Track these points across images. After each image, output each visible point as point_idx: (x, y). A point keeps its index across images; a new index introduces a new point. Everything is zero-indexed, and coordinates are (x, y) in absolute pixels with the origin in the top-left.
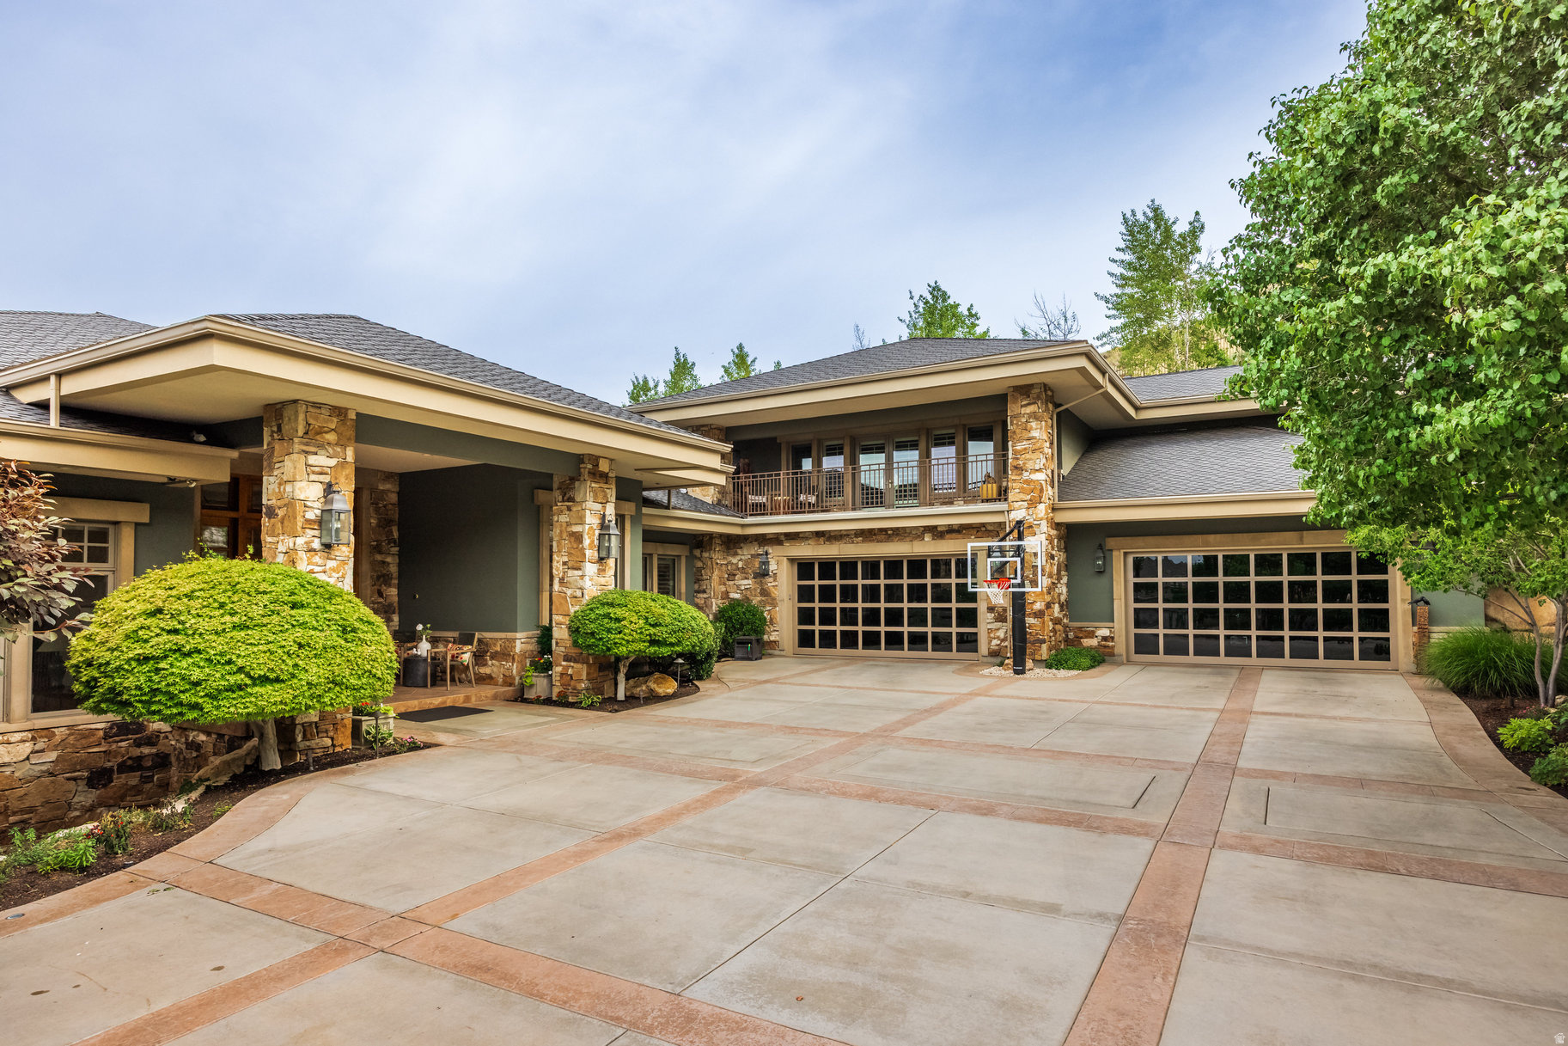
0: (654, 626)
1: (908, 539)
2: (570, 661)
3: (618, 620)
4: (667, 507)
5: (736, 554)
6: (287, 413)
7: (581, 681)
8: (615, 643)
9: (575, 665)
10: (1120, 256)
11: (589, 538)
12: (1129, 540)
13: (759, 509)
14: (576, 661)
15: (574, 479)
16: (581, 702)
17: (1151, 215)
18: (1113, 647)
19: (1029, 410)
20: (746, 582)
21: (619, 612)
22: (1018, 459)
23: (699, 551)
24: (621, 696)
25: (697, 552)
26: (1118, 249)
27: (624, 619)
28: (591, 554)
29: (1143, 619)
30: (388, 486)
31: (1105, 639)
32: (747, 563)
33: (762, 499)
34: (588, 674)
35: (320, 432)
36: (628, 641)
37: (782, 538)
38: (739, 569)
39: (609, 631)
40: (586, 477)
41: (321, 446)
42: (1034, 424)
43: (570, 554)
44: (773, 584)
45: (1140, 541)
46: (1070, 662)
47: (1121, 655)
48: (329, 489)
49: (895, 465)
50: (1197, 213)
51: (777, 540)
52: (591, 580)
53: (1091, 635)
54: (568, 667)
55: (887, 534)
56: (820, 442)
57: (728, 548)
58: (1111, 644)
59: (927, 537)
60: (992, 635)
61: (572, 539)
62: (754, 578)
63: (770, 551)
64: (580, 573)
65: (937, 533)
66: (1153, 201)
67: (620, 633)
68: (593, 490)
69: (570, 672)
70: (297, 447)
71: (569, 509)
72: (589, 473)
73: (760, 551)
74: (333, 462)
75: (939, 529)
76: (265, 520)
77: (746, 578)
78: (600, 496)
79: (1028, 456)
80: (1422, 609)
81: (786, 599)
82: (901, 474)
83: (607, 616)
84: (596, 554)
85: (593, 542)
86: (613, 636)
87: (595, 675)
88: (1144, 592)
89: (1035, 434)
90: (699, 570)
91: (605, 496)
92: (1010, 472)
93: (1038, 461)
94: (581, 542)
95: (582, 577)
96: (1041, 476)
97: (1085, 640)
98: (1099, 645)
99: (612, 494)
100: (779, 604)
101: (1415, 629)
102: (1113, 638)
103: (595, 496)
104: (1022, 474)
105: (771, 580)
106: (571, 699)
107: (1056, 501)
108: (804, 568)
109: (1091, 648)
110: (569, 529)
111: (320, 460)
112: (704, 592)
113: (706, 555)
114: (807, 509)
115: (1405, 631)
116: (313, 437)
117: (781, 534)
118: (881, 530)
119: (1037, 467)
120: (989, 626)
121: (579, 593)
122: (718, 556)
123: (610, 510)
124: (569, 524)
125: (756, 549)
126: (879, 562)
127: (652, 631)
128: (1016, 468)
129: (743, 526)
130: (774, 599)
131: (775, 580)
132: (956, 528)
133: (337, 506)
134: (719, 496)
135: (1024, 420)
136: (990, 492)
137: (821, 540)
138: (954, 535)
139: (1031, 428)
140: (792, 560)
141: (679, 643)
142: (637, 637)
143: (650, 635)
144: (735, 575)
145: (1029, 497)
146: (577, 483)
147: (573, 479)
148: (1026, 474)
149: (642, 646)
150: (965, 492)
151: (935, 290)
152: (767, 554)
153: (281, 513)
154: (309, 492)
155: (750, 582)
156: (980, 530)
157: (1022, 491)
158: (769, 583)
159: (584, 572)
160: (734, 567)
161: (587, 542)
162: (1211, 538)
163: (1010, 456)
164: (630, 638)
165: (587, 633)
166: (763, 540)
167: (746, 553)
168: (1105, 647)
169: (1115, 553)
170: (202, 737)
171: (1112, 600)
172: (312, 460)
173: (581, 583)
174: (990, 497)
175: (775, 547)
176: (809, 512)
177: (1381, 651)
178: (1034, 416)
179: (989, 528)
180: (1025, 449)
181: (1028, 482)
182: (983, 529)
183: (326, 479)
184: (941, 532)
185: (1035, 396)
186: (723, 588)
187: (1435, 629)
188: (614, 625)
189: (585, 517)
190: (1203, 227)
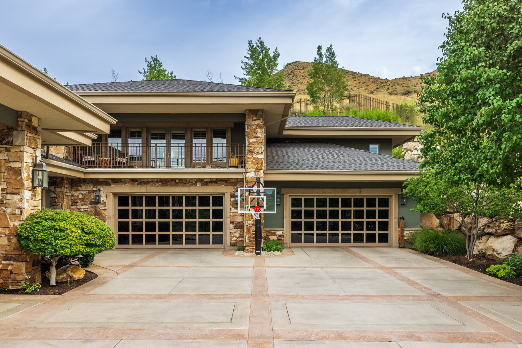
0: (89, 234)
1: (187, 185)
2: (10, 260)
3: (62, 230)
5: (77, 190)
7: (19, 274)
8: (62, 247)
9: (15, 263)
10: (246, 61)
11: (27, 172)
12: (292, 190)
13: (90, 164)
14: (15, 260)
15: (13, 129)
16: (25, 290)
17: (259, 45)
18: (283, 240)
19: (256, 122)
20: (84, 207)
21: (63, 225)
22: (251, 147)
23: (53, 187)
24: (53, 282)
26: (245, 57)
27: (67, 229)
28: (27, 183)
29: (295, 226)
31: (280, 236)
32: (85, 195)
33: (92, 158)
34: (26, 269)
36: (71, 245)
37: (110, 181)
38: (79, 199)
39: (56, 238)
40: (24, 128)
42: (259, 130)
43: (8, 183)
44: (104, 208)
45: (296, 190)
46: (274, 248)
47: (287, 243)
49: (172, 145)
50: (276, 48)
51: (106, 183)
52: (28, 202)
53: (274, 234)
54: (8, 265)
55: (175, 182)
56: (127, 128)
57: (73, 186)
58: (282, 238)
59: (199, 185)
60: (232, 235)
61: (11, 173)
62: (90, 204)
63: (102, 189)
64: (19, 197)
65: (204, 182)
66: (260, 38)
67: (64, 239)
68: (29, 139)
69: (10, 268)
71: (8, 150)
72: (26, 125)
73: (95, 189)
75: (205, 180)
77: (85, 205)
78: (33, 143)
79: (256, 146)
80: (402, 221)
81: (112, 216)
82: (175, 150)
83: (53, 227)
84: (31, 184)
85: (28, 175)
86: (60, 242)
87: (30, 269)
88: (296, 214)
89: (259, 135)
90: (54, 199)
91: (36, 143)
92: (246, 153)
93: (260, 149)
94: (20, 174)
95: (21, 200)
96: (261, 156)
97: (271, 237)
98: (277, 239)
99: (39, 143)
100: (108, 220)
101: (399, 229)
102: (283, 236)
103: (30, 143)
104: (252, 154)
105: (102, 205)
106: (11, 288)
107: (265, 170)
108: (122, 200)
109: (273, 240)
110: (8, 165)
113: (58, 190)
114: (123, 165)
115: (395, 230)
117: (109, 179)
118: (172, 180)
119: (260, 152)
120: (231, 231)
121: (18, 212)
122: (66, 191)
123: (38, 153)
124: (8, 161)
125: (91, 187)
126: (169, 197)
127: (88, 237)
128: (250, 151)
129: (85, 173)
130: (104, 217)
131: (105, 206)
132: (214, 180)
134: (67, 154)
135: (254, 127)
136: (234, 162)
137: (136, 184)
138: (213, 184)
139: (258, 132)
140: (115, 195)
142: (78, 241)
143: (87, 240)
144: (77, 203)
145: (256, 166)
146: (15, 132)
147: (11, 129)
148: (254, 155)
149: (81, 248)
150: (211, 162)
151: (155, 60)
152: (99, 190)
155: (87, 207)
156: (227, 182)
157: (253, 163)
158: (101, 207)
159: (23, 196)
160: (76, 198)
161: (25, 175)
162: (326, 190)
163: (247, 145)
164: (73, 243)
165: (37, 240)
166: (96, 182)
167: (85, 189)
168: (280, 240)
169: (285, 196)
171: (284, 217)
173: (20, 204)
174: (234, 165)
175: (104, 187)
176: (124, 167)
177: (384, 238)
178: (258, 126)
179: (232, 181)
180: (254, 142)
181: (255, 159)
182: (229, 181)
184: (206, 182)
185: (260, 116)
187: (405, 229)
188: (59, 234)
189: (23, 156)
190: (279, 55)
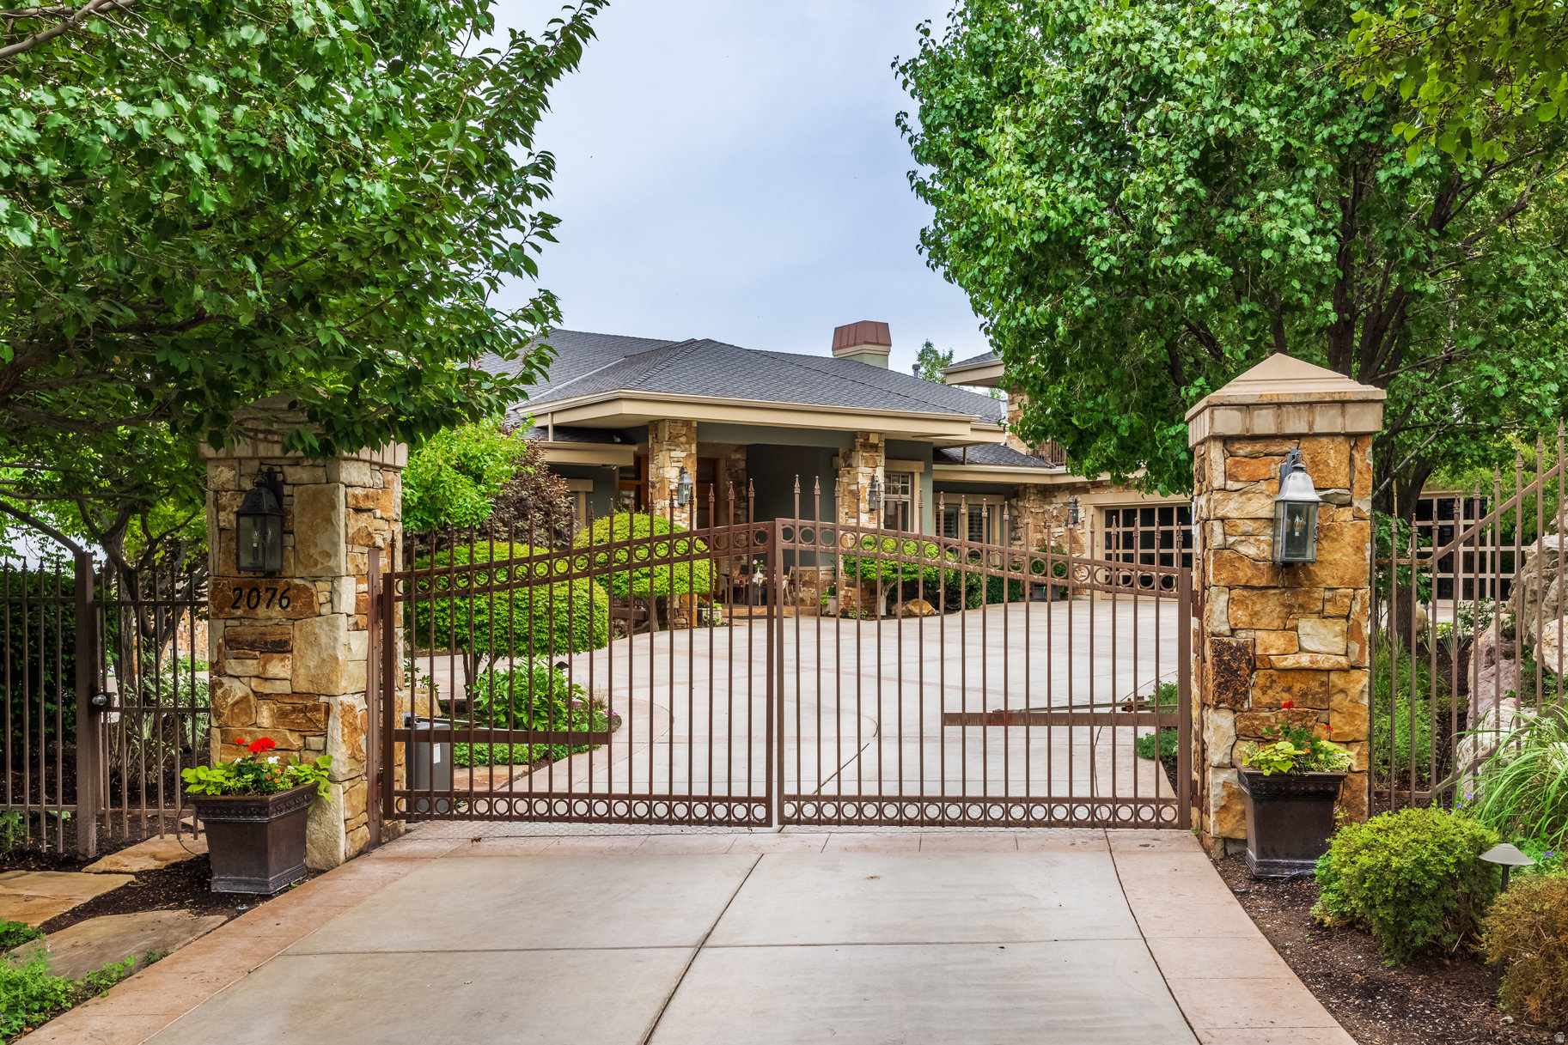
2: (849, 586)
4: (963, 463)
5: (1051, 502)
6: (660, 426)
9: (853, 589)
11: (863, 494)
15: (852, 449)
20: (1059, 529)
23: (1015, 500)
24: (882, 612)
25: (1014, 502)
28: (864, 506)
30: (738, 456)
32: (1060, 511)
34: (861, 596)
35: (677, 437)
37: (1089, 486)
38: (1053, 517)
40: (860, 448)
41: (678, 446)
43: (849, 507)
44: (1081, 531)
48: (682, 471)
51: (1084, 489)
54: (848, 591)
57: (1045, 497)
61: (851, 495)
62: (1066, 525)
63: (1079, 499)
64: (855, 520)
68: (865, 458)
69: (849, 594)
70: (665, 447)
71: (848, 472)
72: (862, 444)
73: (1070, 500)
74: (684, 454)
76: (650, 490)
77: (1060, 526)
78: (871, 462)
81: (1094, 546)
84: (868, 506)
85: (866, 497)
87: (866, 597)
90: (1015, 518)
91: (875, 462)
94: (857, 497)
99: (881, 460)
103: (868, 463)
105: (1079, 527)
106: (850, 615)
108: (1111, 516)
110: (849, 488)
111: (678, 454)
112: (1019, 539)
113: (1021, 504)
116: (673, 441)
117: (1087, 482)
122: (1031, 504)
123: (880, 473)
124: (849, 484)
125: (1066, 498)
129: (1052, 476)
130: (1083, 547)
131: (1083, 527)
133: (686, 481)
137: (1121, 488)
140: (1099, 508)
141: (915, 572)
144: (1050, 523)
146: (853, 453)
152: (1076, 502)
153: (658, 485)
154: (671, 473)
155: (1062, 529)
158: (1079, 530)
160: (1049, 515)
161: (861, 497)
166: (1070, 489)
167: (1061, 499)
170: (622, 623)
172: (673, 454)
175: (1083, 495)
183: (680, 465)
186: (1039, 536)
189: (859, 478)
